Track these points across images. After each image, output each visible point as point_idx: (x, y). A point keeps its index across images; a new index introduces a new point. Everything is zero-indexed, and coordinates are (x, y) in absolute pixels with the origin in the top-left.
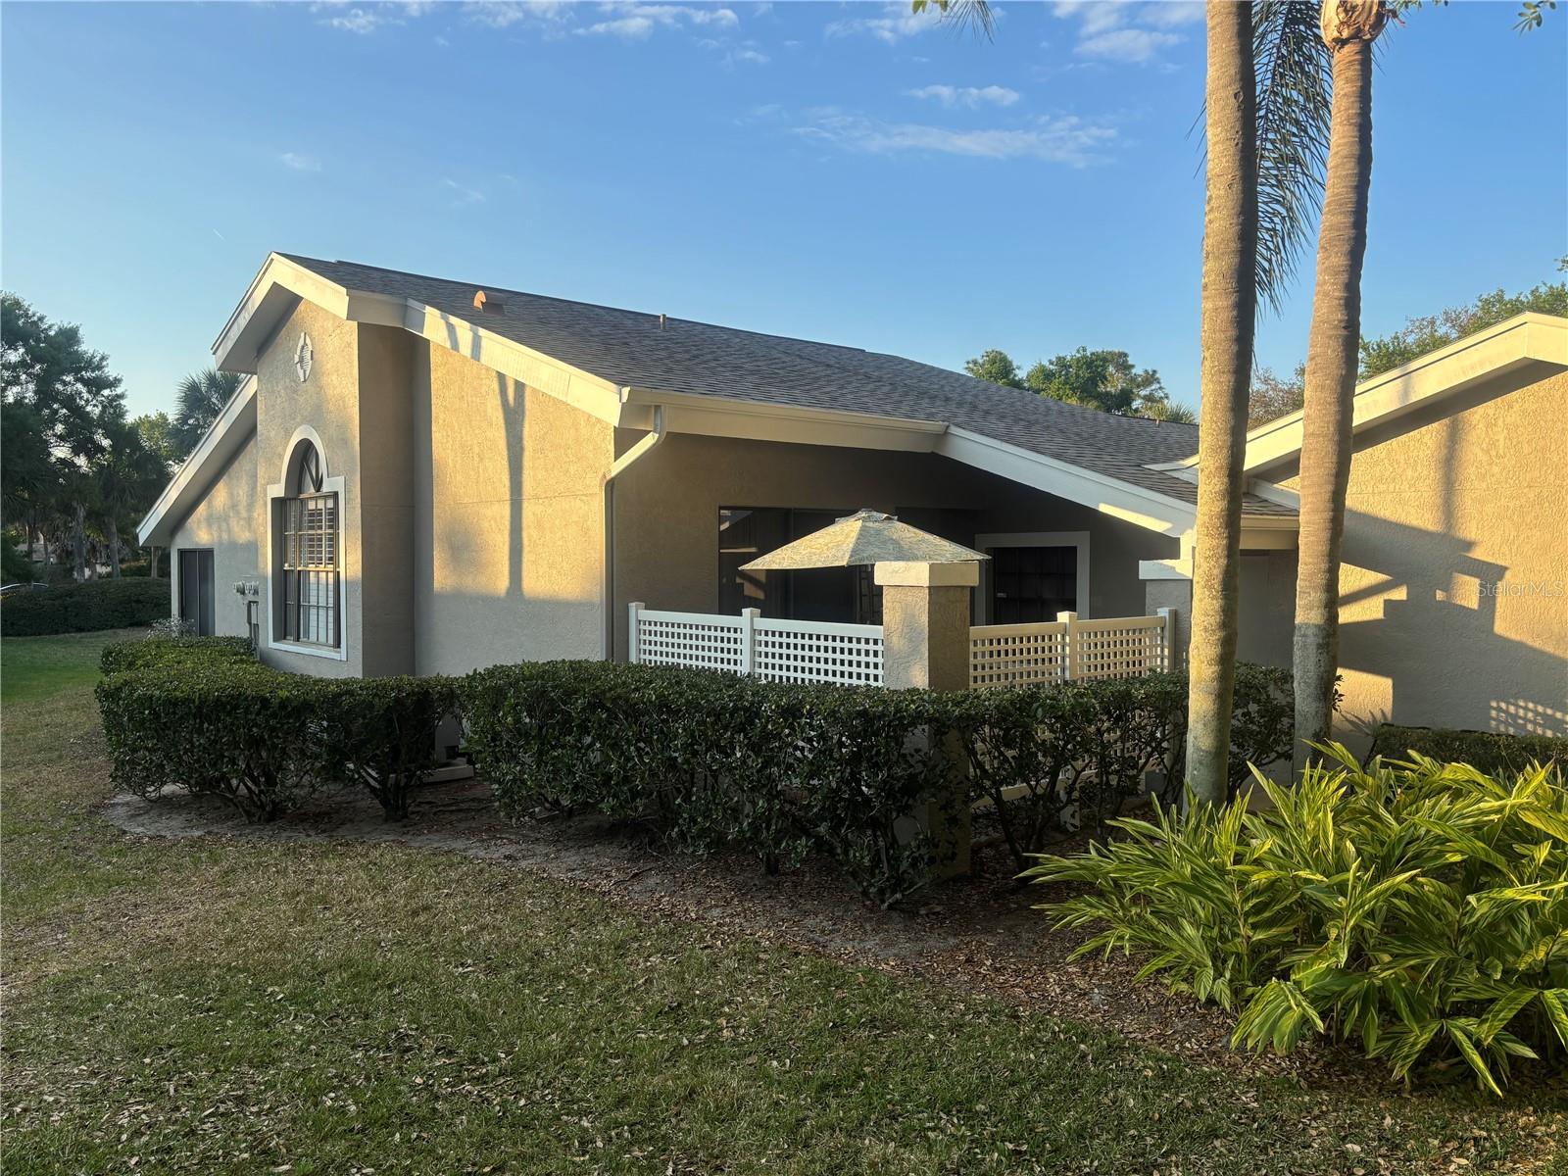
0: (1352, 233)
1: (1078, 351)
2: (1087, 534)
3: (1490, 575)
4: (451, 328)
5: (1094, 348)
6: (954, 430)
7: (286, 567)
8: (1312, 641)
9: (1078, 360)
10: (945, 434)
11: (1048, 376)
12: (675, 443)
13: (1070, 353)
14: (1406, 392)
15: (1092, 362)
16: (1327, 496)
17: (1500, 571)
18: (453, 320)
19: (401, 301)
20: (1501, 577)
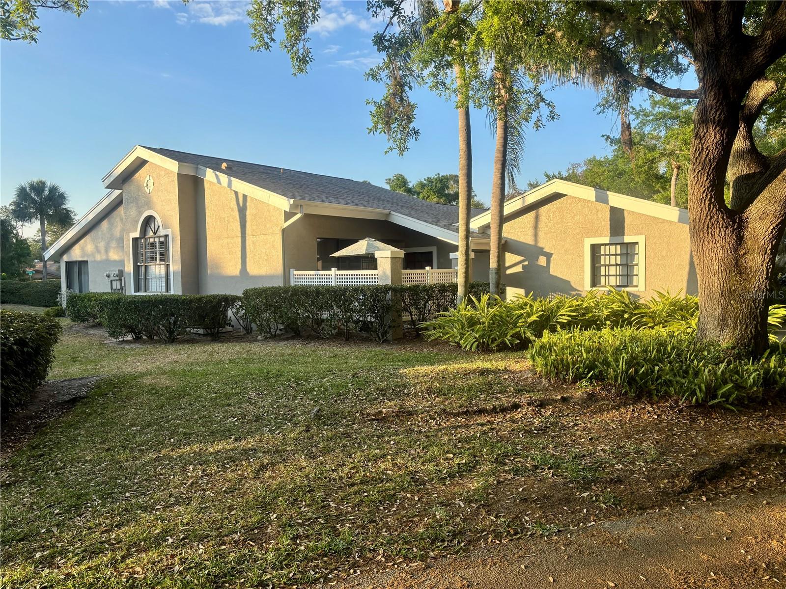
0: (502, 159)
1: (436, 175)
2: (435, 247)
3: (549, 256)
4: (217, 176)
5: (444, 173)
6: (392, 212)
7: (139, 264)
8: (494, 271)
9: (436, 180)
10: (389, 214)
11: (423, 186)
12: (307, 216)
13: (432, 175)
14: (524, 202)
15: (442, 180)
16: (497, 232)
17: (551, 255)
18: (217, 173)
19: (196, 166)
20: (551, 257)
